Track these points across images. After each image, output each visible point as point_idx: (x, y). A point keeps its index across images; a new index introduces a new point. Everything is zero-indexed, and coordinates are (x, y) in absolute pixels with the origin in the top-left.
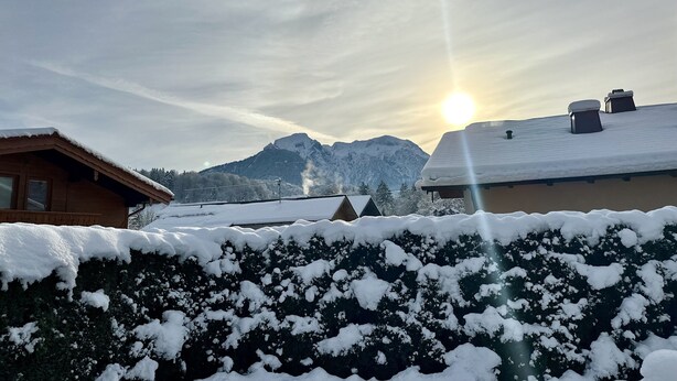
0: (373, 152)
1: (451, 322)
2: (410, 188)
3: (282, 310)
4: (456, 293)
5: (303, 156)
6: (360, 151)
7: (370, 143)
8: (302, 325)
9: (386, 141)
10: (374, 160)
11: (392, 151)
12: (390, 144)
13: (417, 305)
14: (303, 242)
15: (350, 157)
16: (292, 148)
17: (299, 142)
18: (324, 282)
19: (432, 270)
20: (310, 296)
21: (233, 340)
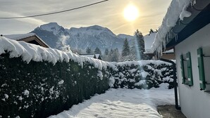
0: (89, 33)
1: (160, 79)
2: (109, 50)
3: (128, 78)
4: (161, 74)
5: (55, 34)
6: (83, 32)
7: (88, 28)
8: (132, 80)
9: (96, 28)
10: (90, 37)
11: (99, 33)
12: (98, 29)
13: (154, 76)
14: (130, 65)
15: (78, 35)
16: (49, 30)
17: (53, 26)
18: (135, 73)
19: (157, 70)
20: (133, 75)
21: (120, 83)
